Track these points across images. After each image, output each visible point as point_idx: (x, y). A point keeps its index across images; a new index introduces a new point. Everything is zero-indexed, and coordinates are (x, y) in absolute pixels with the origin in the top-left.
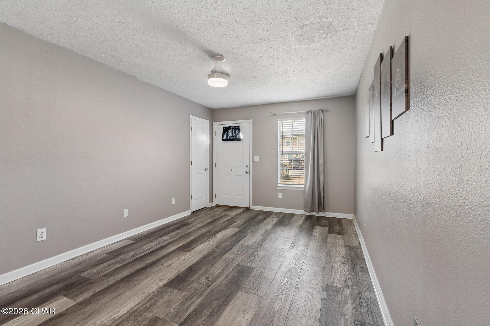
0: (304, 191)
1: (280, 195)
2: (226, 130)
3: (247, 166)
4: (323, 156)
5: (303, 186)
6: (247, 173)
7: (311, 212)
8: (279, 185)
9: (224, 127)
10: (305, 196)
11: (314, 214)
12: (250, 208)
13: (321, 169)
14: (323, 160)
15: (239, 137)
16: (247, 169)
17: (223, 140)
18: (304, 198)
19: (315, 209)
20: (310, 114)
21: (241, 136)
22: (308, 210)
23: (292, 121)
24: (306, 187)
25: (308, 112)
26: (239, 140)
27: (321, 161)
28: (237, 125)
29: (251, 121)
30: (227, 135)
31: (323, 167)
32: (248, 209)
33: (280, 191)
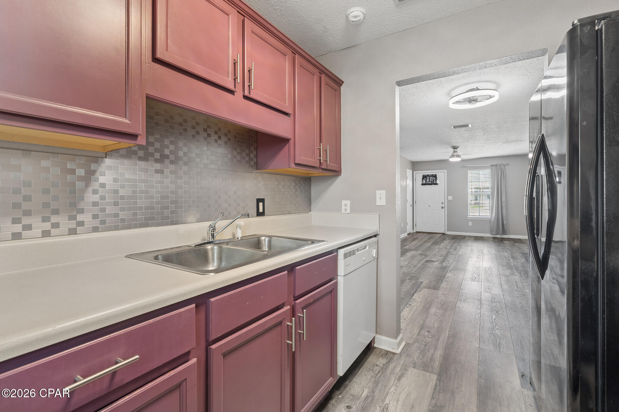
0: (490, 220)
1: (470, 224)
2: (424, 177)
3: (442, 203)
4: (505, 196)
5: (490, 217)
6: (443, 208)
7: (496, 234)
8: (469, 217)
9: (423, 175)
10: (491, 224)
11: (498, 236)
12: (446, 233)
13: (504, 204)
14: (505, 198)
15: (436, 182)
16: (443, 205)
17: (422, 184)
18: (491, 225)
19: (499, 233)
20: (494, 167)
21: (438, 182)
22: (494, 233)
23: (478, 171)
24: (492, 218)
25: (493, 166)
26: (436, 184)
27: (504, 199)
28: (434, 174)
29: (446, 171)
30: (426, 181)
31: (505, 203)
32: (444, 234)
33: (471, 220)
